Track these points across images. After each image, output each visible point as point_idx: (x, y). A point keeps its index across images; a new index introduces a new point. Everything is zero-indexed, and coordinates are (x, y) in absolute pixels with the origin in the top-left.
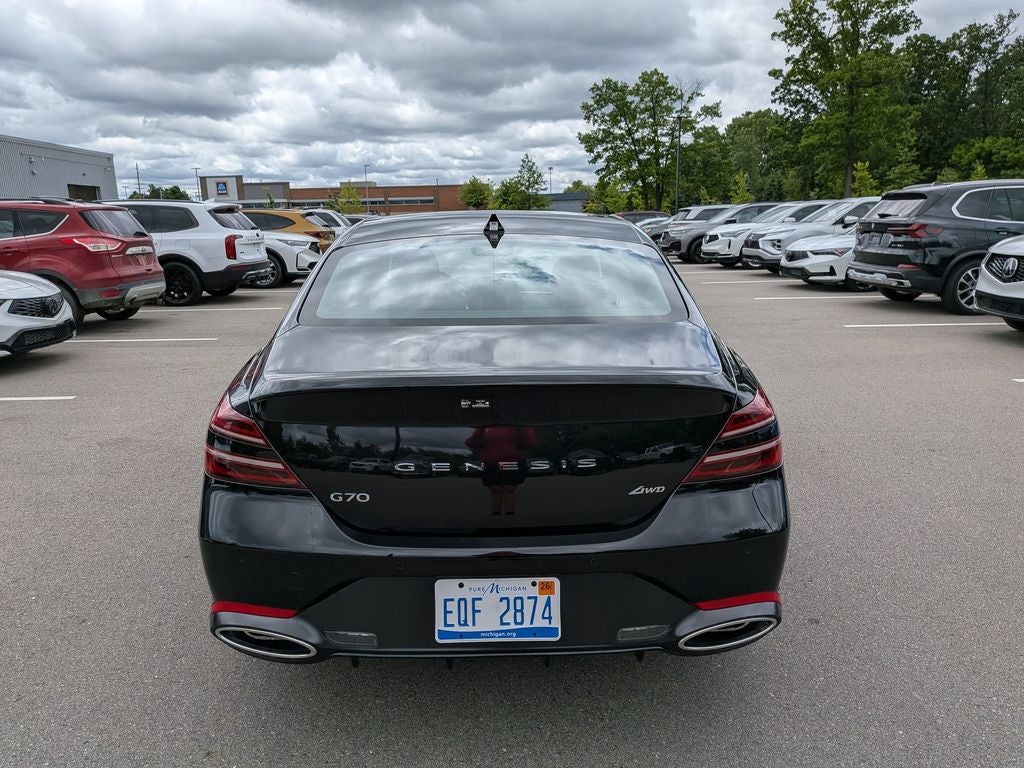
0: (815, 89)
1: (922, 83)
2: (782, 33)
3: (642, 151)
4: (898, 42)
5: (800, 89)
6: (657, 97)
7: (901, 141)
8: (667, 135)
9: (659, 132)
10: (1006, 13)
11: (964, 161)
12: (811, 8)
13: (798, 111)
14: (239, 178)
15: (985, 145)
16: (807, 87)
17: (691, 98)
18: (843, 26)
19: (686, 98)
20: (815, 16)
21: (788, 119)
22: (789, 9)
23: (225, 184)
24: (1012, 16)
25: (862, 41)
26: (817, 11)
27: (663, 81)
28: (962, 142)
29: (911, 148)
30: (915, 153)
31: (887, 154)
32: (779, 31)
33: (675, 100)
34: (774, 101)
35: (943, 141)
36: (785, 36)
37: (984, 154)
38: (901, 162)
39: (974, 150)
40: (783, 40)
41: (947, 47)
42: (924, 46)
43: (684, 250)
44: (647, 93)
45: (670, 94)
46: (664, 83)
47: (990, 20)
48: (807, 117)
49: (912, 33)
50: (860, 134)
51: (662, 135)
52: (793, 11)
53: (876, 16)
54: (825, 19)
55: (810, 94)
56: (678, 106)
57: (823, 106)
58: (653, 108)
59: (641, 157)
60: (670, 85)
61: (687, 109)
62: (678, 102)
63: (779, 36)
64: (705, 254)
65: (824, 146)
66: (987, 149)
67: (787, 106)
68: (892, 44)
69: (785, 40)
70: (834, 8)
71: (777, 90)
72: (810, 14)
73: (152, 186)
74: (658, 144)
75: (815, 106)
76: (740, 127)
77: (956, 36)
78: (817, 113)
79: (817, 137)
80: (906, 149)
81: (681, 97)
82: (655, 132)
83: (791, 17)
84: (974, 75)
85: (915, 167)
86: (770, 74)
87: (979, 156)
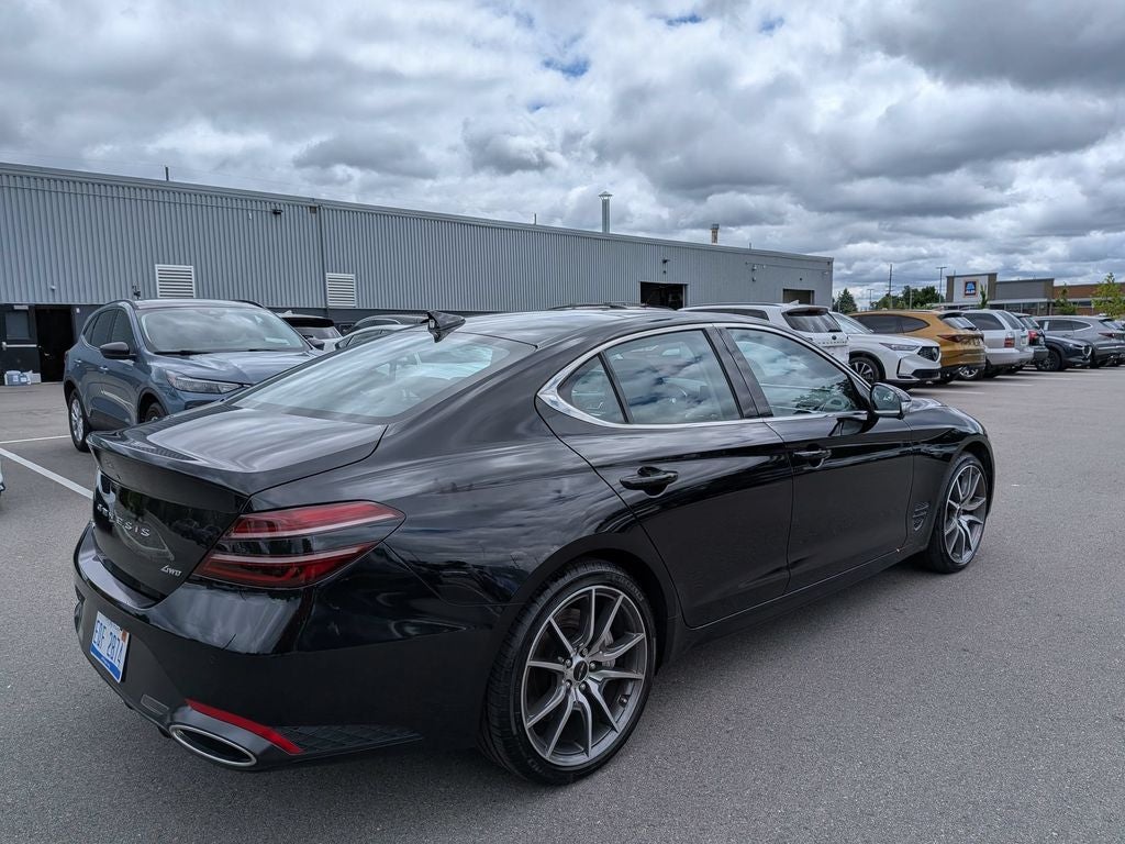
14: (992, 276)
23: (974, 283)
73: (907, 288)
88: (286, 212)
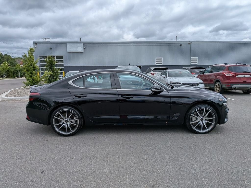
88: (183, 45)
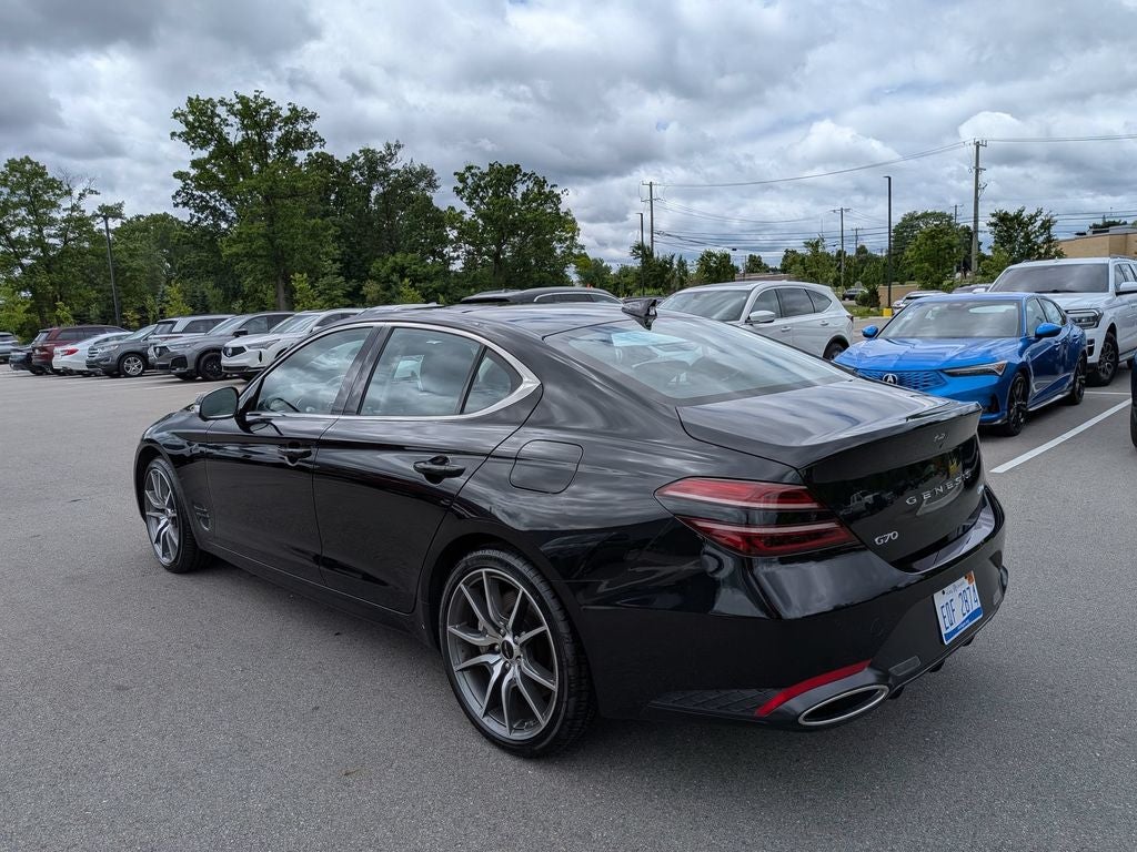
0: (221, 197)
1: (328, 199)
2: (182, 133)
3: (25, 255)
4: (301, 156)
5: (204, 195)
6: (35, 190)
7: (326, 254)
8: (55, 236)
9: (45, 232)
10: (393, 143)
11: (383, 273)
12: (212, 111)
13: (206, 218)
15: (398, 260)
16: (212, 193)
17: (82, 196)
18: (247, 134)
19: (76, 193)
20: (217, 120)
21: (196, 225)
22: (186, 109)
24: (398, 146)
25: (270, 153)
26: (219, 116)
27: (39, 172)
28: (379, 257)
29: (335, 261)
30: (338, 265)
31: (315, 266)
32: (178, 132)
33: (60, 196)
34: (176, 205)
35: (359, 255)
36: (186, 137)
37: (398, 268)
38: (326, 274)
39: (389, 264)
40: (184, 141)
41: (347, 167)
42: (325, 163)
43: (191, 366)
44: (19, 186)
45: (53, 188)
46: (42, 175)
47: (379, 147)
48: (216, 225)
49: (317, 149)
50: (287, 245)
51: (50, 236)
52: (191, 112)
53: (280, 129)
54: (227, 125)
55: (216, 201)
56: (66, 203)
57: (233, 215)
58: (32, 203)
59: (25, 261)
60: (50, 176)
61: (78, 207)
62: (67, 198)
63: (179, 136)
64: (227, 368)
65: (251, 256)
66: (400, 263)
67: (192, 211)
68: (296, 158)
69: (187, 141)
70: (235, 116)
71: (178, 193)
72: (212, 117)
74: (45, 248)
75: (224, 214)
76: (133, 231)
77: (355, 157)
78: (227, 221)
79: (241, 246)
80: (330, 262)
81: (69, 193)
82: (40, 231)
83: (191, 118)
84: (373, 194)
85: (342, 278)
86: (175, 175)
87: (394, 270)
